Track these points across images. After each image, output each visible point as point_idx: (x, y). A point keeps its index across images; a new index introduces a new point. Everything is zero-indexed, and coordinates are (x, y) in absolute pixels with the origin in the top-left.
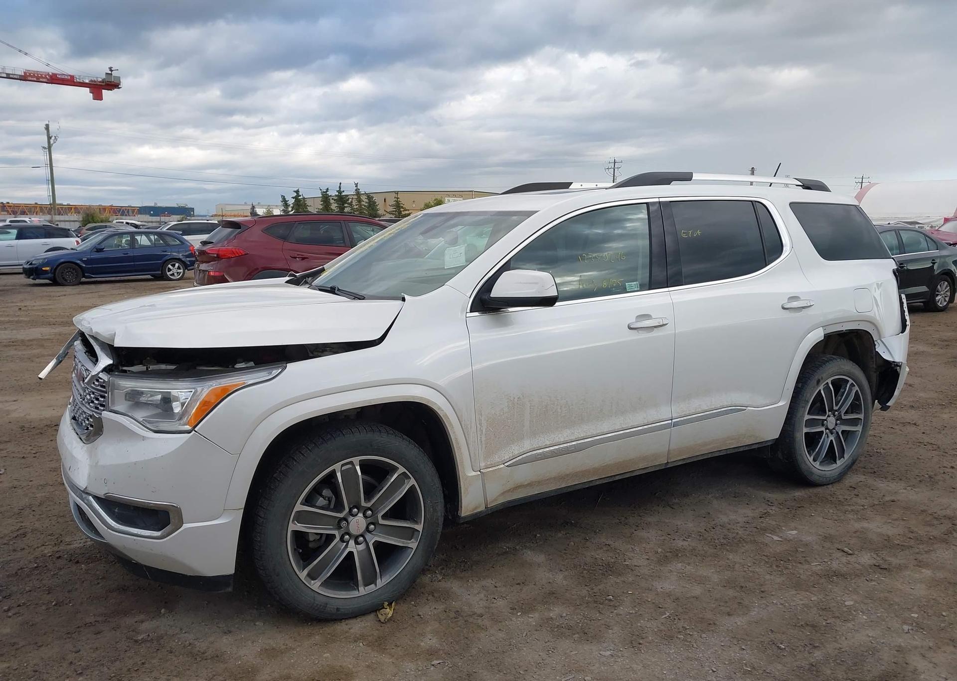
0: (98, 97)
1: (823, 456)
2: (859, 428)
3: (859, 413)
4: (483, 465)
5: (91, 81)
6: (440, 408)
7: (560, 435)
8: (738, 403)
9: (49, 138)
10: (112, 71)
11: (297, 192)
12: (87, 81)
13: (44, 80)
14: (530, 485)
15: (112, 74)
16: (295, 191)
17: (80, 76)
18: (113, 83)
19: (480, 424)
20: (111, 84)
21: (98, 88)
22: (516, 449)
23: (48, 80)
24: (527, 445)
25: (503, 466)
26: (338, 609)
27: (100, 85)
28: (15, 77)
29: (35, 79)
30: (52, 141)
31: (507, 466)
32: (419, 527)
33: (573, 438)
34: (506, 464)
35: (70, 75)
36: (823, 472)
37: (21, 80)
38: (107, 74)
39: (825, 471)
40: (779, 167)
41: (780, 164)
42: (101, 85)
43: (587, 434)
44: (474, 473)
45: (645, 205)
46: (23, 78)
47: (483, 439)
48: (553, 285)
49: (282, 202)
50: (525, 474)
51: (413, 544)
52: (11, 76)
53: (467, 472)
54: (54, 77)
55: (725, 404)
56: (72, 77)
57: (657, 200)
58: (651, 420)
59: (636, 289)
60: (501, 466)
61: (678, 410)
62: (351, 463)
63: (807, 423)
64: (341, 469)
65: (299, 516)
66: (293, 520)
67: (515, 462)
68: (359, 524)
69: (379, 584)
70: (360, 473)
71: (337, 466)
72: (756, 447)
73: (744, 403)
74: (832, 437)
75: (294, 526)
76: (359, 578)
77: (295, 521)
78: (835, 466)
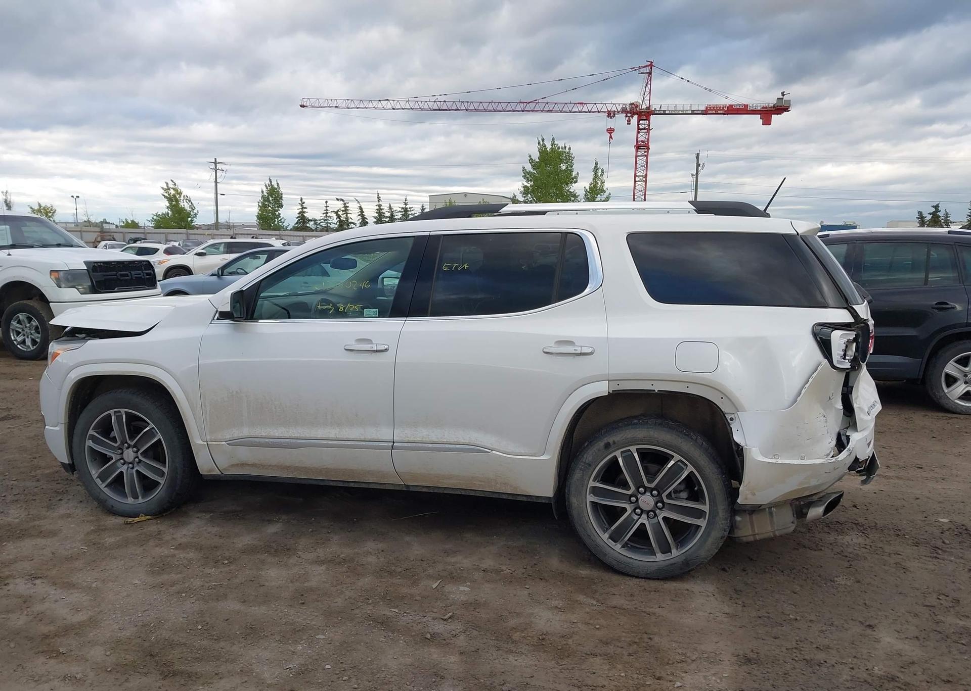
0: (767, 122)
1: (627, 539)
3: (703, 504)
4: (208, 437)
5: (763, 107)
6: (168, 386)
7: (276, 431)
8: (478, 443)
9: (698, 165)
10: (783, 95)
11: (936, 207)
12: (759, 108)
13: (722, 112)
14: (254, 465)
15: (783, 98)
16: (933, 207)
17: (753, 105)
18: (783, 107)
19: (205, 406)
20: (781, 108)
21: (766, 114)
22: (236, 433)
23: (725, 111)
24: (246, 432)
25: (225, 443)
27: (770, 110)
28: (699, 112)
29: (714, 112)
30: (700, 168)
31: (229, 444)
32: (166, 470)
33: (287, 436)
34: (227, 442)
35: (744, 105)
36: (628, 559)
37: (702, 114)
38: (778, 98)
39: (627, 556)
40: (782, 182)
41: (785, 178)
42: (772, 110)
43: (301, 436)
44: (202, 443)
45: (414, 238)
46: (704, 112)
47: (208, 418)
49: (918, 218)
50: (244, 454)
51: (162, 481)
52: (696, 112)
53: (197, 440)
54: (730, 109)
56: (746, 106)
57: (428, 233)
58: (369, 437)
59: (374, 316)
60: (223, 443)
61: (401, 434)
62: (120, 412)
63: (595, 491)
64: (115, 414)
65: (93, 438)
66: (89, 439)
67: (235, 443)
68: (129, 454)
69: (140, 500)
70: (124, 420)
71: (112, 412)
72: (525, 499)
73: (489, 445)
74: (644, 520)
75: (89, 443)
76: (126, 491)
77: (90, 441)
78: (651, 558)
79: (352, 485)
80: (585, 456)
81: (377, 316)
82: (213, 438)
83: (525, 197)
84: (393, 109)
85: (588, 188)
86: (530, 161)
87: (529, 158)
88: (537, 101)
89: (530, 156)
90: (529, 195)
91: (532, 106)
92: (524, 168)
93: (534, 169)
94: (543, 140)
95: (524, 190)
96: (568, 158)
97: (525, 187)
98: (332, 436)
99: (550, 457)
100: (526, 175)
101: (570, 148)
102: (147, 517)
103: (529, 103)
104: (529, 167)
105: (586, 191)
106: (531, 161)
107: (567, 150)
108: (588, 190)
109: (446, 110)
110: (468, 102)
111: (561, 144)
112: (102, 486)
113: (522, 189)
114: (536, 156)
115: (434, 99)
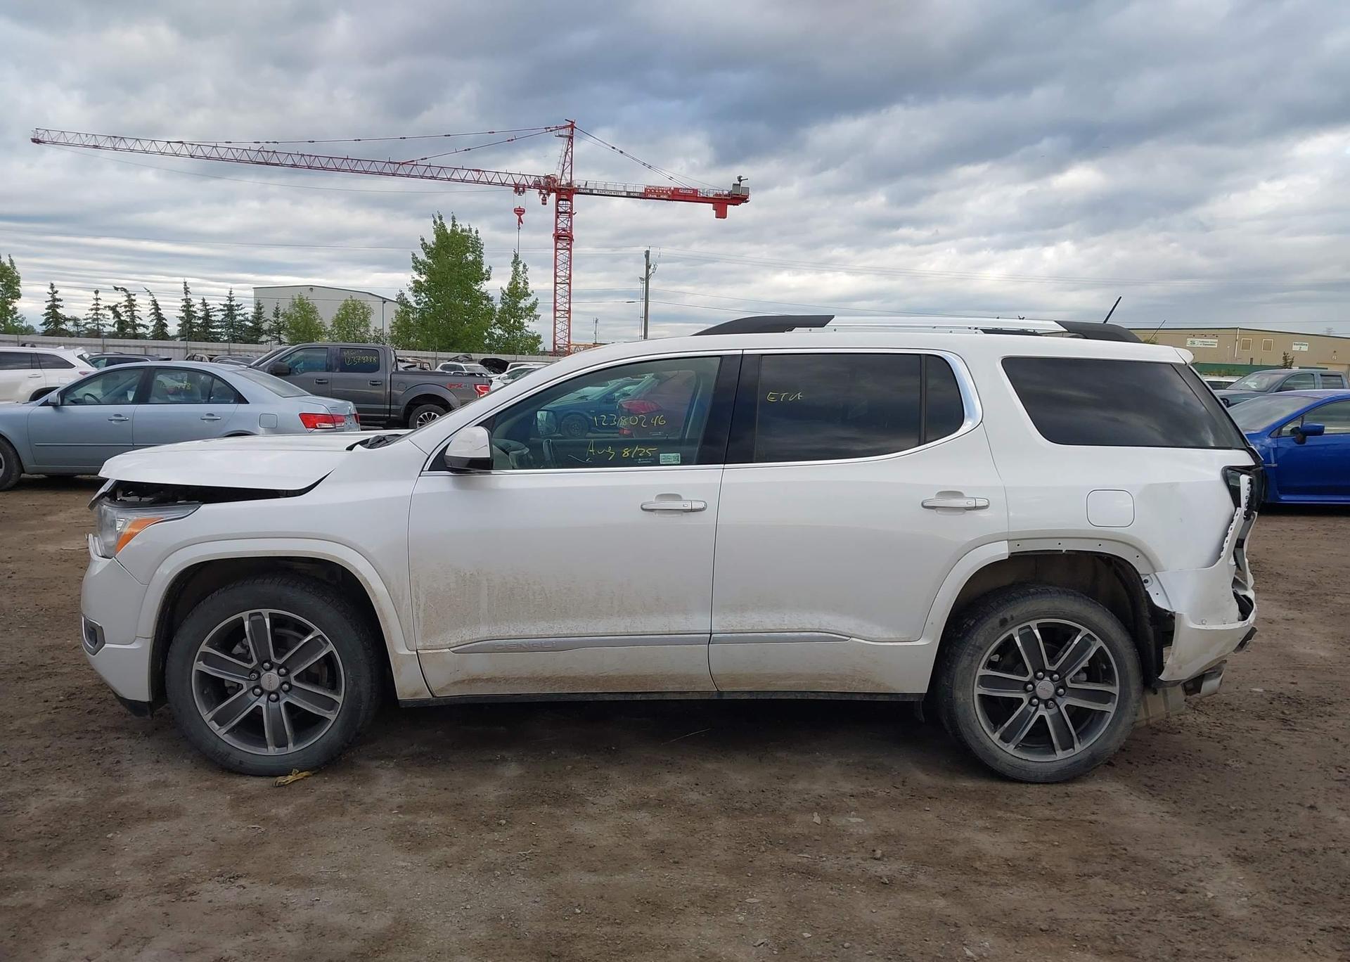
0: (721, 214)
1: (1022, 737)
2: (1111, 708)
3: (1112, 685)
4: (420, 644)
5: (716, 195)
6: (357, 571)
7: (532, 627)
8: (830, 628)
9: (648, 267)
10: (740, 181)
12: (711, 196)
13: (665, 197)
14: (491, 680)
15: (740, 185)
17: (704, 190)
18: (740, 196)
19: (417, 598)
20: (738, 197)
21: (722, 203)
22: (466, 635)
23: (669, 196)
24: (483, 632)
25: (448, 650)
26: (241, 762)
27: (725, 199)
28: (636, 195)
29: (655, 196)
30: (650, 271)
31: (453, 652)
32: (339, 699)
33: (552, 633)
34: (452, 649)
35: (693, 190)
36: (1023, 762)
37: (640, 198)
38: (734, 184)
39: (1021, 759)
40: (1119, 301)
41: (1120, 298)
42: (726, 199)
43: (573, 632)
44: (408, 652)
45: (719, 358)
46: (643, 196)
47: (421, 615)
48: (486, 446)
50: (479, 665)
51: (332, 716)
52: (632, 194)
53: (399, 648)
54: (675, 192)
55: (809, 626)
56: (696, 191)
57: (740, 352)
58: (675, 629)
59: (674, 463)
60: (445, 650)
61: (722, 623)
62: (260, 614)
63: (985, 681)
64: (250, 618)
65: (206, 658)
66: (198, 660)
67: (465, 650)
68: (271, 679)
69: (291, 748)
70: (268, 627)
71: (245, 615)
72: (887, 699)
73: (845, 631)
74: (1042, 711)
75: (199, 666)
76: (267, 736)
77: (201, 662)
78: (1051, 758)
79: (638, 697)
80: (974, 637)
81: (679, 462)
82: (428, 644)
83: (416, 296)
84: (192, 157)
85: (505, 289)
86: (422, 245)
87: (421, 242)
88: (415, 163)
89: (422, 240)
90: (423, 294)
91: (407, 169)
92: (414, 255)
93: (429, 258)
94: (440, 218)
95: (416, 287)
96: (476, 246)
97: (416, 282)
98: (621, 629)
99: (928, 643)
100: (418, 266)
101: (477, 232)
102: (305, 774)
103: (403, 163)
104: (422, 256)
105: (504, 293)
106: (424, 246)
107: (473, 233)
108: (507, 292)
109: (277, 165)
110: (311, 156)
111: (463, 224)
112: (221, 732)
113: (412, 285)
114: (431, 239)
115: (257, 147)
